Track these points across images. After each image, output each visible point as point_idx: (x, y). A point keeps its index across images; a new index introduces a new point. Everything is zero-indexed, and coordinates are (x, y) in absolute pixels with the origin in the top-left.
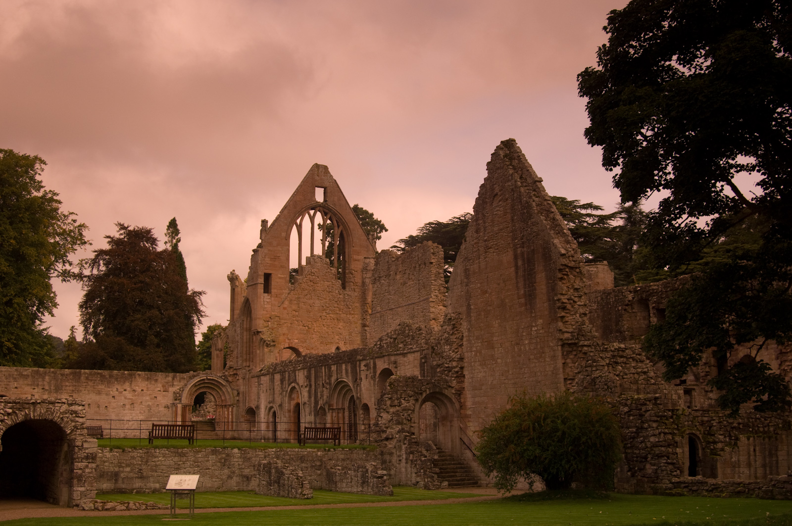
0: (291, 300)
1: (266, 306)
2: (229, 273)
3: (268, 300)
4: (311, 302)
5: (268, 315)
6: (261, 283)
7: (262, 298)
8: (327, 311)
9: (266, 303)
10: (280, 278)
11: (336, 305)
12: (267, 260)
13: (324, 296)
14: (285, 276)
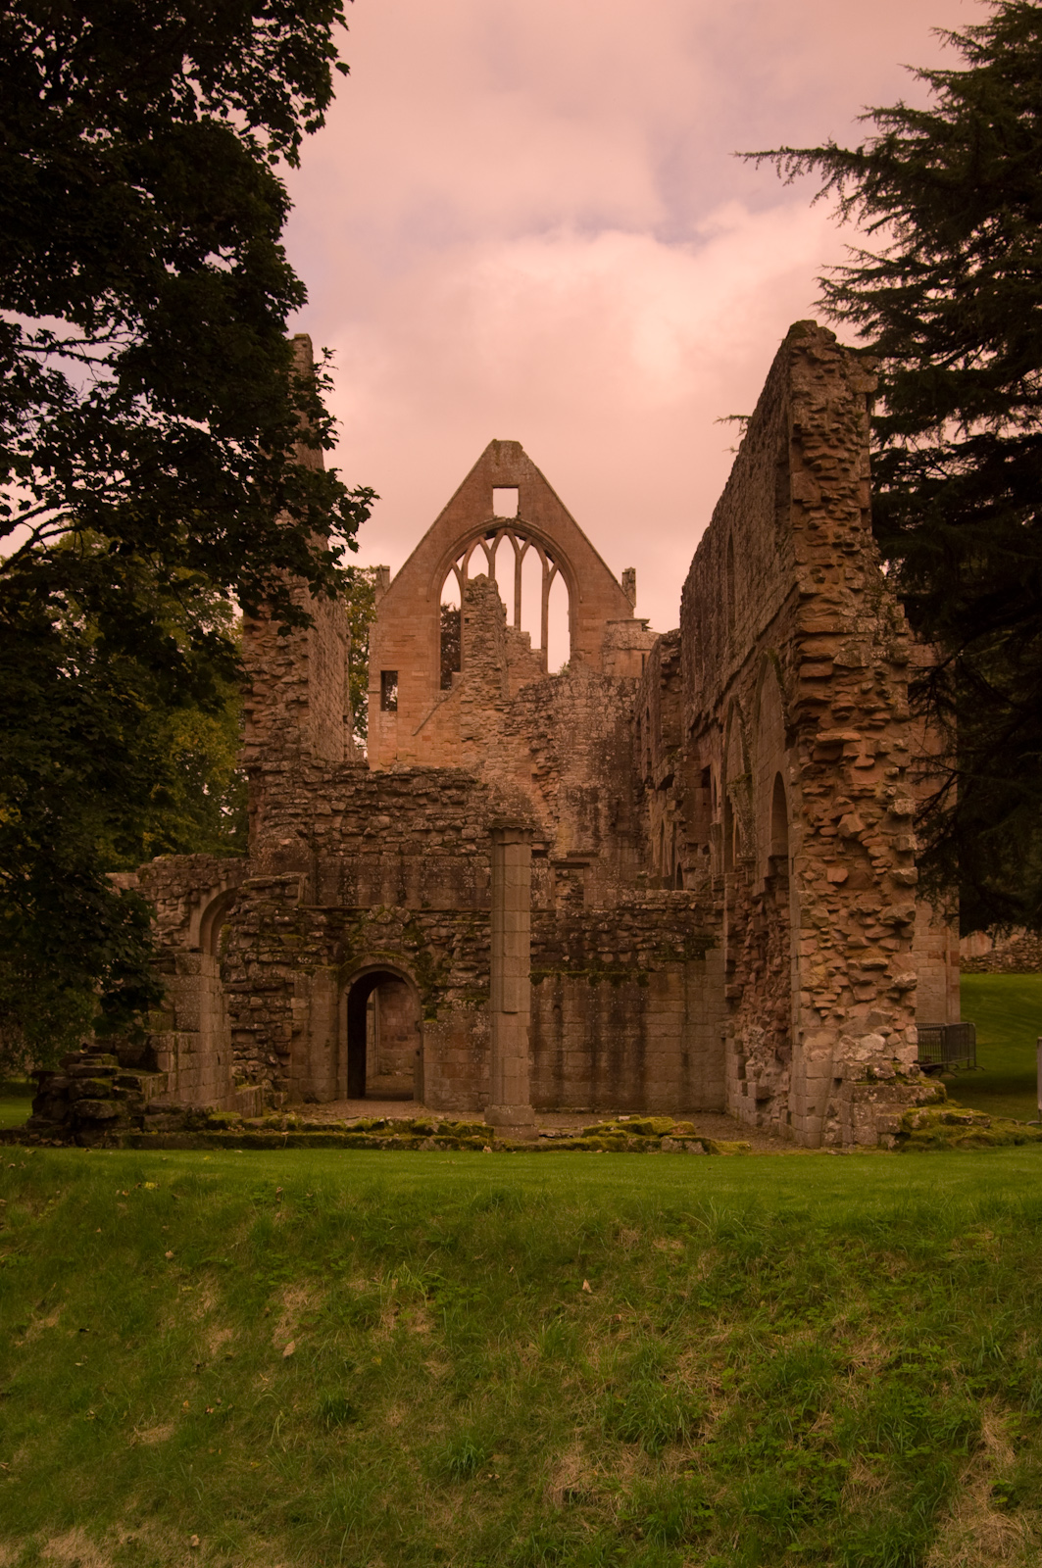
0: (440, 721)
1: (385, 736)
3: (390, 725)
5: (391, 755)
6: (376, 692)
7: (378, 719)
9: (385, 730)
10: (416, 679)
12: (388, 645)
14: (427, 673)
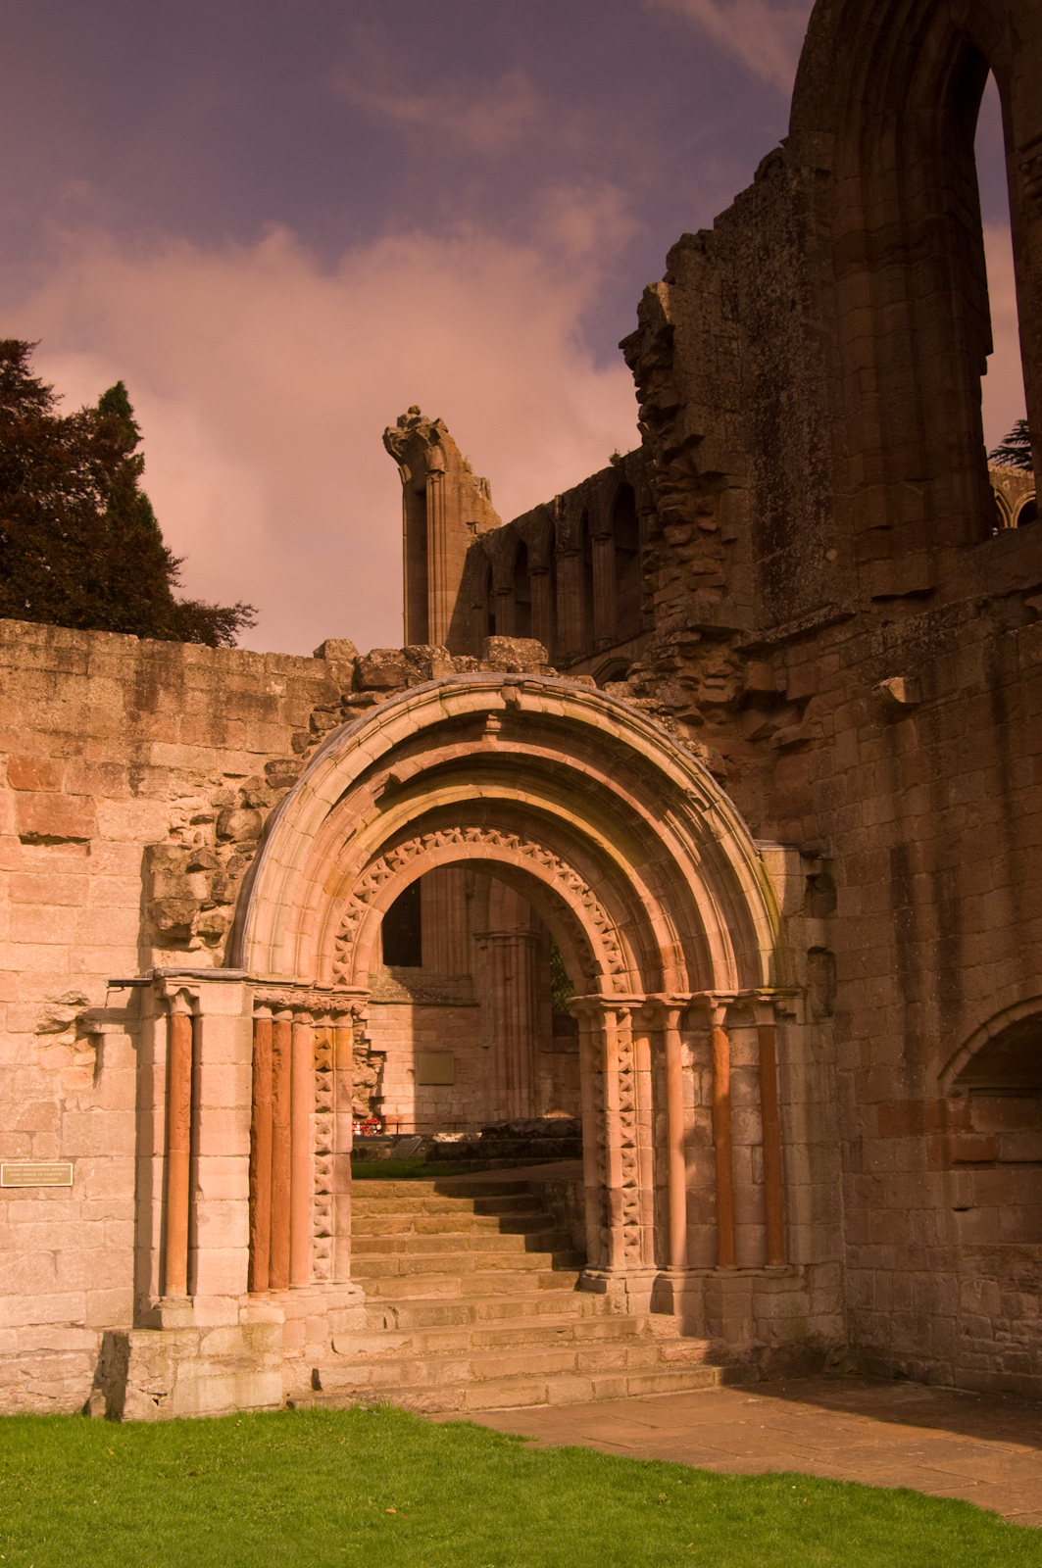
2: (393, 424)
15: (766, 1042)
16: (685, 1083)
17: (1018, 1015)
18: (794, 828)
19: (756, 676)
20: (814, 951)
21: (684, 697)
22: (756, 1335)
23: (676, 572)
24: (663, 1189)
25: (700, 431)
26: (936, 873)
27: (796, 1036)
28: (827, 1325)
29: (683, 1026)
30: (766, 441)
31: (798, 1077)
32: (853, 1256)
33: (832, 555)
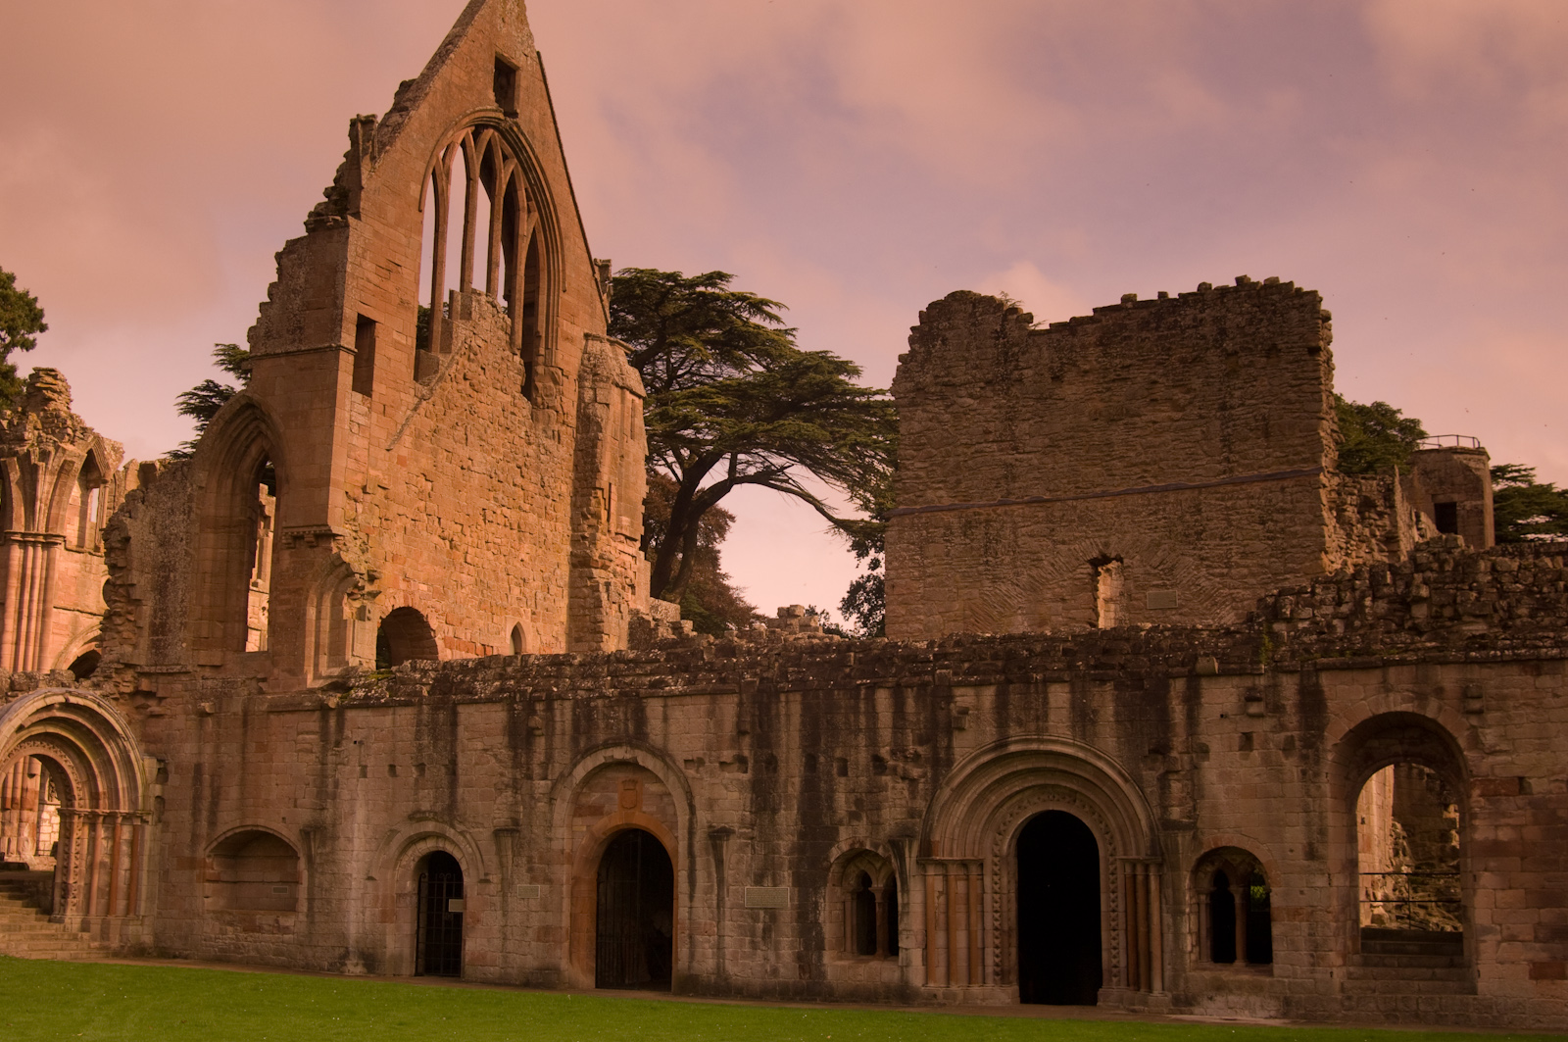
0: (418, 436)
1: (355, 441)
3: (362, 420)
4: (463, 452)
5: (359, 479)
6: (349, 351)
7: (348, 408)
8: (500, 496)
9: (355, 429)
10: (397, 346)
11: (519, 480)
12: (371, 268)
13: (494, 441)
14: (409, 340)
15: (135, 830)
16: (103, 844)
17: (237, 831)
18: (152, 747)
19: (145, 685)
20: (158, 797)
21: (115, 690)
22: (121, 941)
23: (116, 636)
24: (89, 885)
25: (135, 582)
26: (212, 776)
27: (148, 829)
28: (147, 939)
29: (104, 822)
30: (161, 588)
31: (147, 845)
32: (160, 913)
33: (184, 645)
